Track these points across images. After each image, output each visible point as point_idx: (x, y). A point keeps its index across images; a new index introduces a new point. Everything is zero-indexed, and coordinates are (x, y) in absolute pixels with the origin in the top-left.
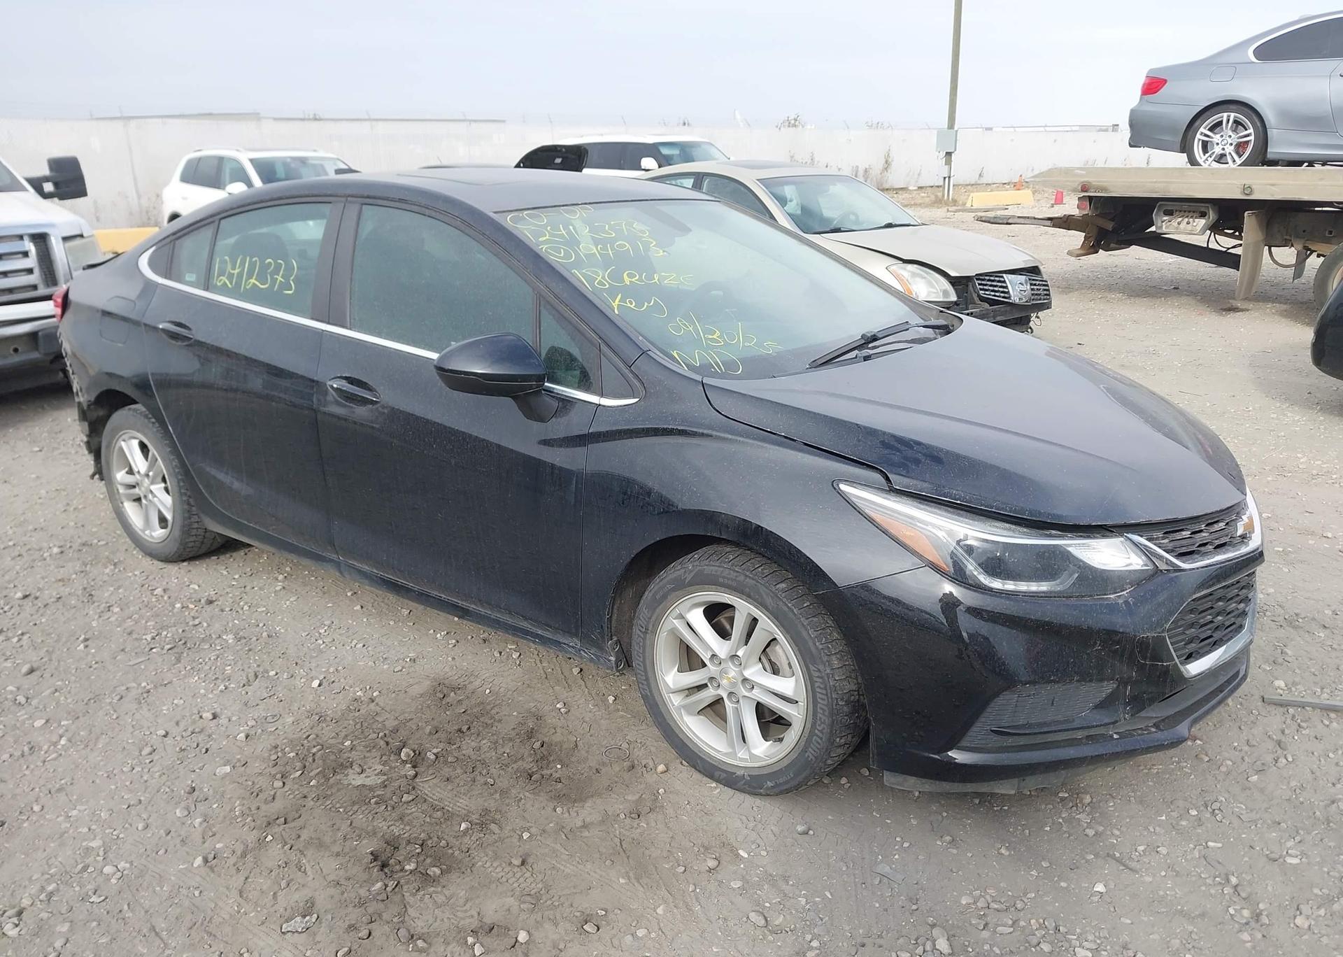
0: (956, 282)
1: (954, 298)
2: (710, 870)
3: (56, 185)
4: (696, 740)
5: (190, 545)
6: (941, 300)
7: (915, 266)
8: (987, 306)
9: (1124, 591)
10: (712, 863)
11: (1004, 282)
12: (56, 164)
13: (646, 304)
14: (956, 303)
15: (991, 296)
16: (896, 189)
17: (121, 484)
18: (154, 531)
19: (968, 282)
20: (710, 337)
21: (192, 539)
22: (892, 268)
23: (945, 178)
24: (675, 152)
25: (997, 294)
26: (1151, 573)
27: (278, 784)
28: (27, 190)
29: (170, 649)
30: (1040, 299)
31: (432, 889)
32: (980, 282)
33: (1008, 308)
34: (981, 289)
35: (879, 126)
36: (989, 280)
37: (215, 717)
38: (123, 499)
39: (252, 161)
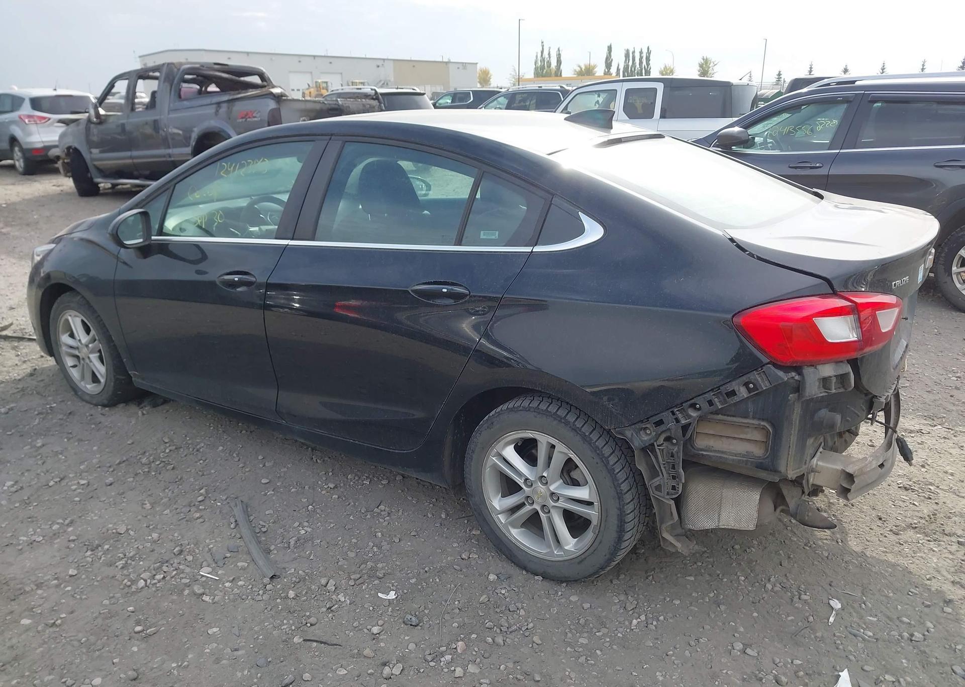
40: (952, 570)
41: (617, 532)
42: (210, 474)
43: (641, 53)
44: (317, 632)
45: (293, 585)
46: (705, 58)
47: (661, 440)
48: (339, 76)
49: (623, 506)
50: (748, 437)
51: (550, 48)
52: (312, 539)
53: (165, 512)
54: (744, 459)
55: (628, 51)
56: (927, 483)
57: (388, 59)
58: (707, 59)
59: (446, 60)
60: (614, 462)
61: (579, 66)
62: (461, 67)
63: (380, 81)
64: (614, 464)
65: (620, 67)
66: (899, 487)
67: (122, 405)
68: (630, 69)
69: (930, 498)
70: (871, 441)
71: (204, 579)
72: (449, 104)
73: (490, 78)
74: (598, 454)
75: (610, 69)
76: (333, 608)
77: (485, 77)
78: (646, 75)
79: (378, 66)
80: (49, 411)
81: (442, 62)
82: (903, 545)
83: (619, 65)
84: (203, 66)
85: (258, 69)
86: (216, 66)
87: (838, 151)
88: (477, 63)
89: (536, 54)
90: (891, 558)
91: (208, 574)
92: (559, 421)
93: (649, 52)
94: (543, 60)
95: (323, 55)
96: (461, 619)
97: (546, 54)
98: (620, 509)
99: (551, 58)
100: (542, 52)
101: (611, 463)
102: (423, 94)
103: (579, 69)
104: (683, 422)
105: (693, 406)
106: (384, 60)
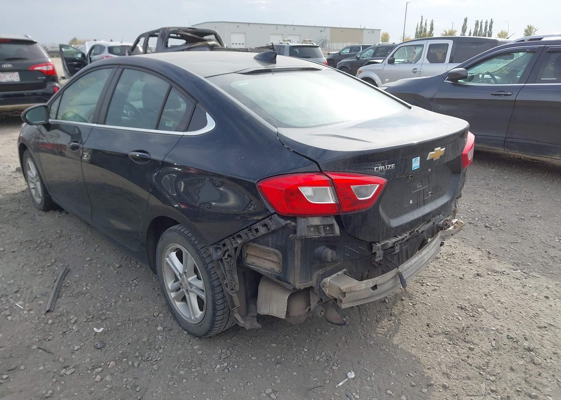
40: (450, 365)
41: (212, 310)
42: (65, 252)
43: (486, 22)
44: (47, 345)
45: (56, 317)
46: (529, 26)
47: (226, 256)
48: (298, 37)
49: (215, 295)
50: (271, 259)
51: (426, 20)
52: (85, 294)
53: (27, 270)
54: (270, 273)
55: (478, 22)
56: (480, 306)
57: (327, 27)
58: (530, 26)
59: (362, 28)
60: (211, 267)
61: (445, 31)
62: (370, 31)
63: (322, 40)
64: (211, 268)
65: (471, 32)
66: (458, 307)
67: (52, 211)
68: (478, 33)
69: (474, 317)
70: (463, 275)
71: (16, 307)
72: (348, 53)
73: (389, 39)
74: (203, 261)
75: (465, 33)
76: (66, 333)
77: (386, 38)
78: (488, 37)
79: (321, 31)
80: (16, 211)
81: (360, 29)
82: (429, 344)
83: (471, 31)
84: (180, 30)
85: (214, 31)
86: (190, 30)
87: (524, 85)
88: (381, 30)
89: (417, 24)
90: (414, 351)
91: (20, 305)
92: (187, 239)
93: (492, 22)
94: (421, 27)
95: (291, 24)
96: (125, 349)
97: (424, 24)
98: (213, 296)
99: (427, 27)
100: (421, 23)
101: (209, 268)
102: (317, 47)
103: (445, 33)
104: (235, 246)
105: (240, 236)
106: (325, 27)
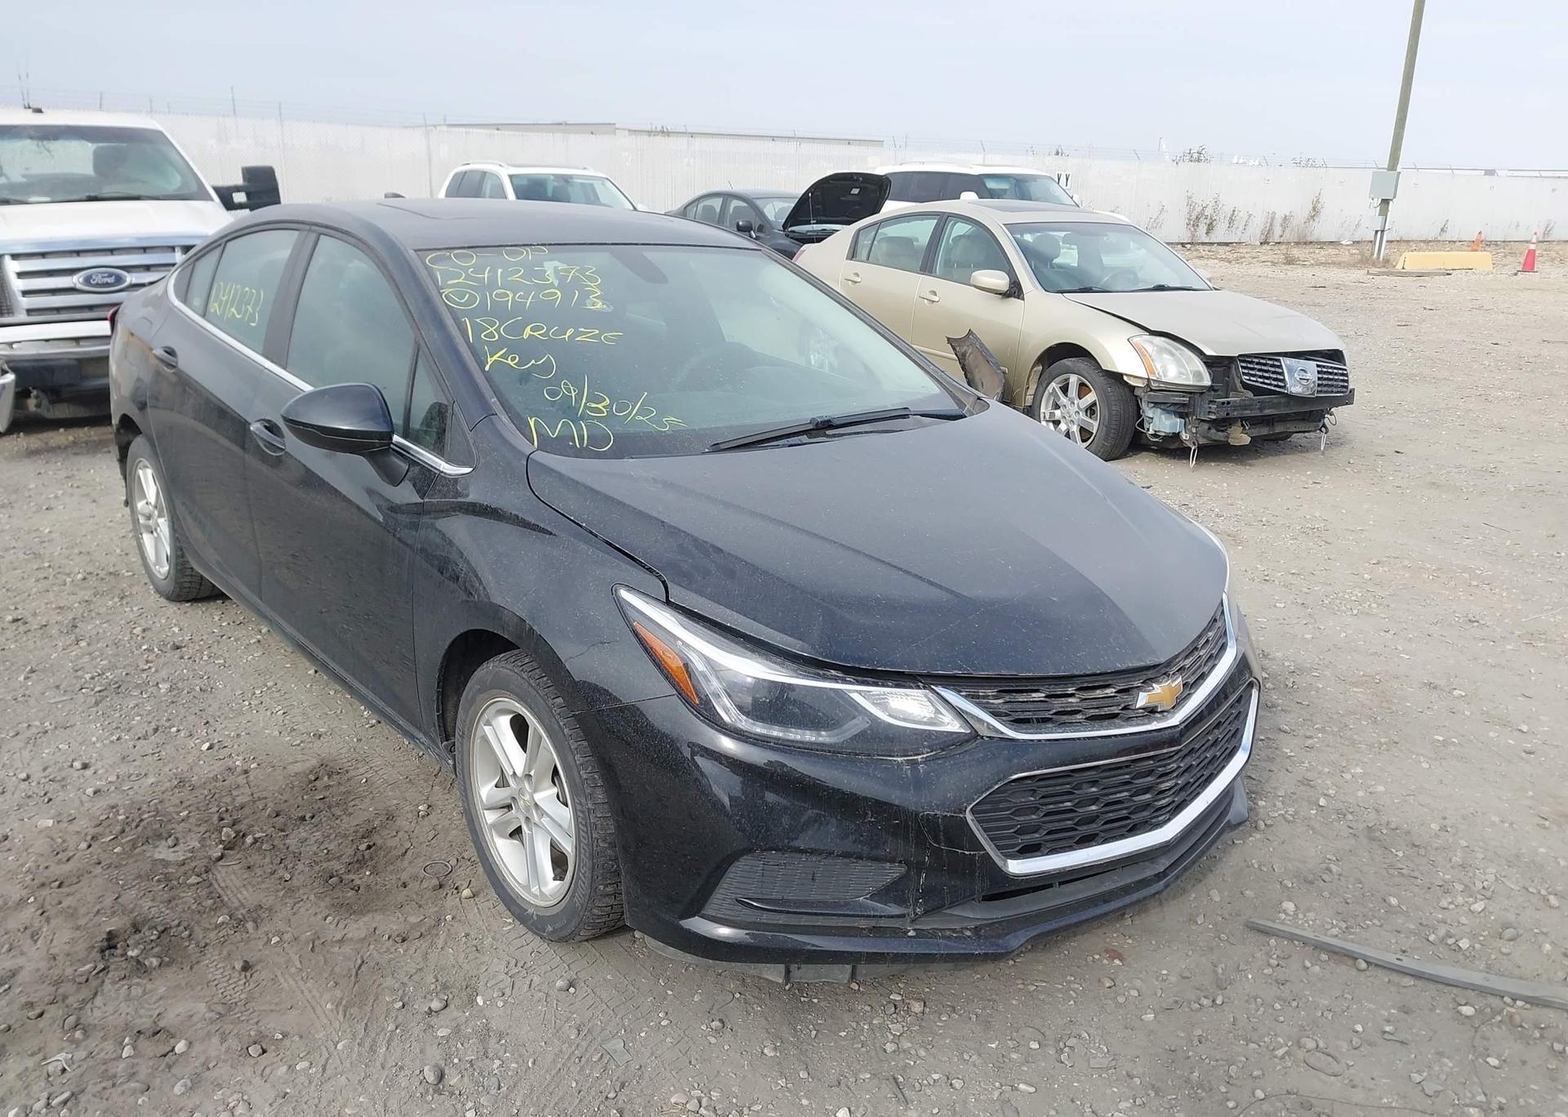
0: (1211, 362)
1: (1207, 382)
2: (430, 1011)
3: (248, 195)
4: (502, 867)
5: (186, 585)
6: (1191, 383)
7: (1163, 339)
8: (1250, 394)
9: (919, 754)
10: (436, 1005)
11: (1280, 367)
12: (251, 174)
13: (533, 362)
14: (1211, 388)
15: (1258, 382)
16: (1324, 243)
17: (143, 515)
18: (162, 567)
19: (1230, 363)
20: (594, 405)
21: (187, 579)
22: (1136, 340)
23: (1377, 232)
24: (1004, 186)
25: (1266, 381)
26: (966, 738)
27: (84, 845)
28: (212, 200)
29: (100, 692)
30: (1332, 392)
31: (138, 980)
32: (1244, 365)
33: (1283, 401)
34: (1244, 374)
35: (1309, 164)
36: (1258, 364)
37: (85, 766)
38: (143, 530)
39: (511, 177)
